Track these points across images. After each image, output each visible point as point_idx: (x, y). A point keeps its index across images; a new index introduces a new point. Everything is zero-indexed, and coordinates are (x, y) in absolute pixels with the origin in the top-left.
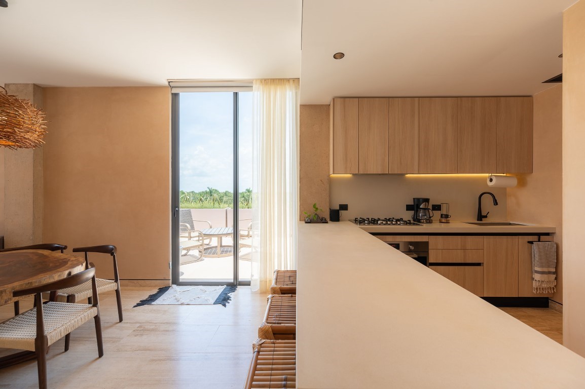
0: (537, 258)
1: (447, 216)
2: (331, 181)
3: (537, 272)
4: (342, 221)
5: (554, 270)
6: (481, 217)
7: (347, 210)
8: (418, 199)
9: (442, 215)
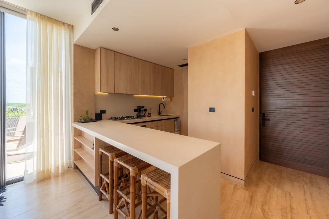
0: (176, 126)
1: (150, 114)
2: (96, 96)
3: (176, 131)
4: (103, 120)
5: (179, 130)
6: (160, 113)
7: (105, 113)
8: (140, 107)
9: (148, 113)
